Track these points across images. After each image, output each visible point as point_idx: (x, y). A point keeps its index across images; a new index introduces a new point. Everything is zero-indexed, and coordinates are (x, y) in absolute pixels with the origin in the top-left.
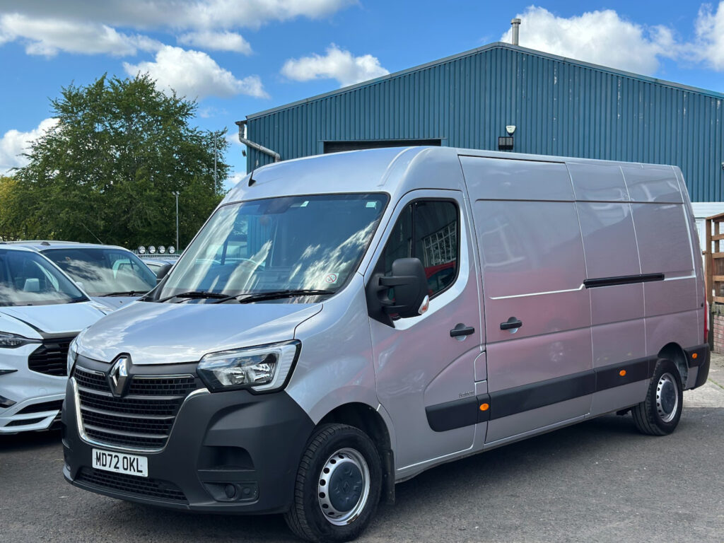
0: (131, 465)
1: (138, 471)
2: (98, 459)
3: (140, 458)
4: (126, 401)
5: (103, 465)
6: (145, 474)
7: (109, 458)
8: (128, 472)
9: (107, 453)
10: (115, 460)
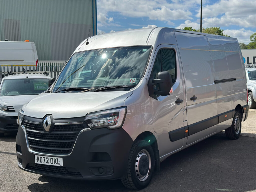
0: (55, 161)
1: (58, 164)
2: (38, 160)
3: (59, 158)
4: (51, 134)
5: (41, 162)
6: (62, 165)
7: (43, 159)
8: (53, 165)
9: (42, 157)
10: (46, 160)
